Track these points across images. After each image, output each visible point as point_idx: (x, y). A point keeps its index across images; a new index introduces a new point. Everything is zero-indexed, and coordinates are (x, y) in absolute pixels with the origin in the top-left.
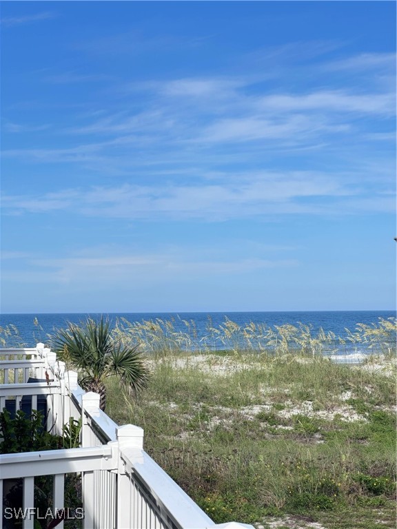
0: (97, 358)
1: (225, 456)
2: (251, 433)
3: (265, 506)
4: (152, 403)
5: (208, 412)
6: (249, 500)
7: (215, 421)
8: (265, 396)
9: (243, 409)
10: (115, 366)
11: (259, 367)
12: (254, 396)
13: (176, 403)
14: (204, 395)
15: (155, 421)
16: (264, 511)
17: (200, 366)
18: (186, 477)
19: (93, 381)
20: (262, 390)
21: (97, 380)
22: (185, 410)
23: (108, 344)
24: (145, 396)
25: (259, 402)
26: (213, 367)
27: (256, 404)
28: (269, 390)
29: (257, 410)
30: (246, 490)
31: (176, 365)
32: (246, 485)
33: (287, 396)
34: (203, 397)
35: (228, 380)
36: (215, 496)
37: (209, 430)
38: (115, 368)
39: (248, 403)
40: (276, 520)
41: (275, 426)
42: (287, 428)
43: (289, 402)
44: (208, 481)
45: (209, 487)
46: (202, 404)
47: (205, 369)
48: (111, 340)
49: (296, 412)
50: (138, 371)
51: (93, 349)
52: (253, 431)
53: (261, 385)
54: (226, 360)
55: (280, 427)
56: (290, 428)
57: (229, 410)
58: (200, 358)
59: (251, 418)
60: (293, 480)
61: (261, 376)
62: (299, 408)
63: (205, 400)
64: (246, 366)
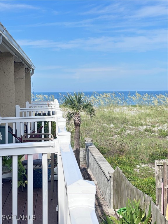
0: (77, 105)
1: (128, 143)
2: (141, 136)
3: (141, 160)
4: (104, 125)
5: (126, 128)
6: (136, 158)
7: (128, 131)
8: (149, 122)
9: (139, 127)
10: (84, 108)
11: (148, 111)
12: (144, 122)
13: (114, 125)
14: (125, 122)
15: (105, 131)
16: (141, 161)
17: (125, 111)
18: (113, 150)
19: (76, 113)
20: (148, 120)
21: (77, 113)
22: (116, 127)
23: (81, 100)
24: (102, 122)
25: (146, 125)
26: (130, 111)
27: (145, 125)
28: (151, 120)
29: (145, 127)
30: (135, 155)
31: (116, 110)
32: (135, 153)
33: (157, 122)
34: (124, 122)
35: (135, 116)
36: (123, 156)
37: (125, 135)
38: (84, 109)
39: (142, 125)
40: (144, 165)
41: (151, 133)
42: (155, 134)
43: (158, 125)
44: (121, 151)
45: (121, 153)
46: (123, 125)
47: (127, 112)
48: (82, 99)
49: (160, 128)
50: (92, 110)
51: (76, 102)
52: (142, 135)
53: (148, 118)
54: (135, 108)
55: (153, 134)
56: (157, 134)
57: (134, 127)
58: (125, 108)
59: (142, 130)
60: (152, 151)
61: (148, 115)
62: (162, 127)
63: (125, 124)
64: (143, 111)
